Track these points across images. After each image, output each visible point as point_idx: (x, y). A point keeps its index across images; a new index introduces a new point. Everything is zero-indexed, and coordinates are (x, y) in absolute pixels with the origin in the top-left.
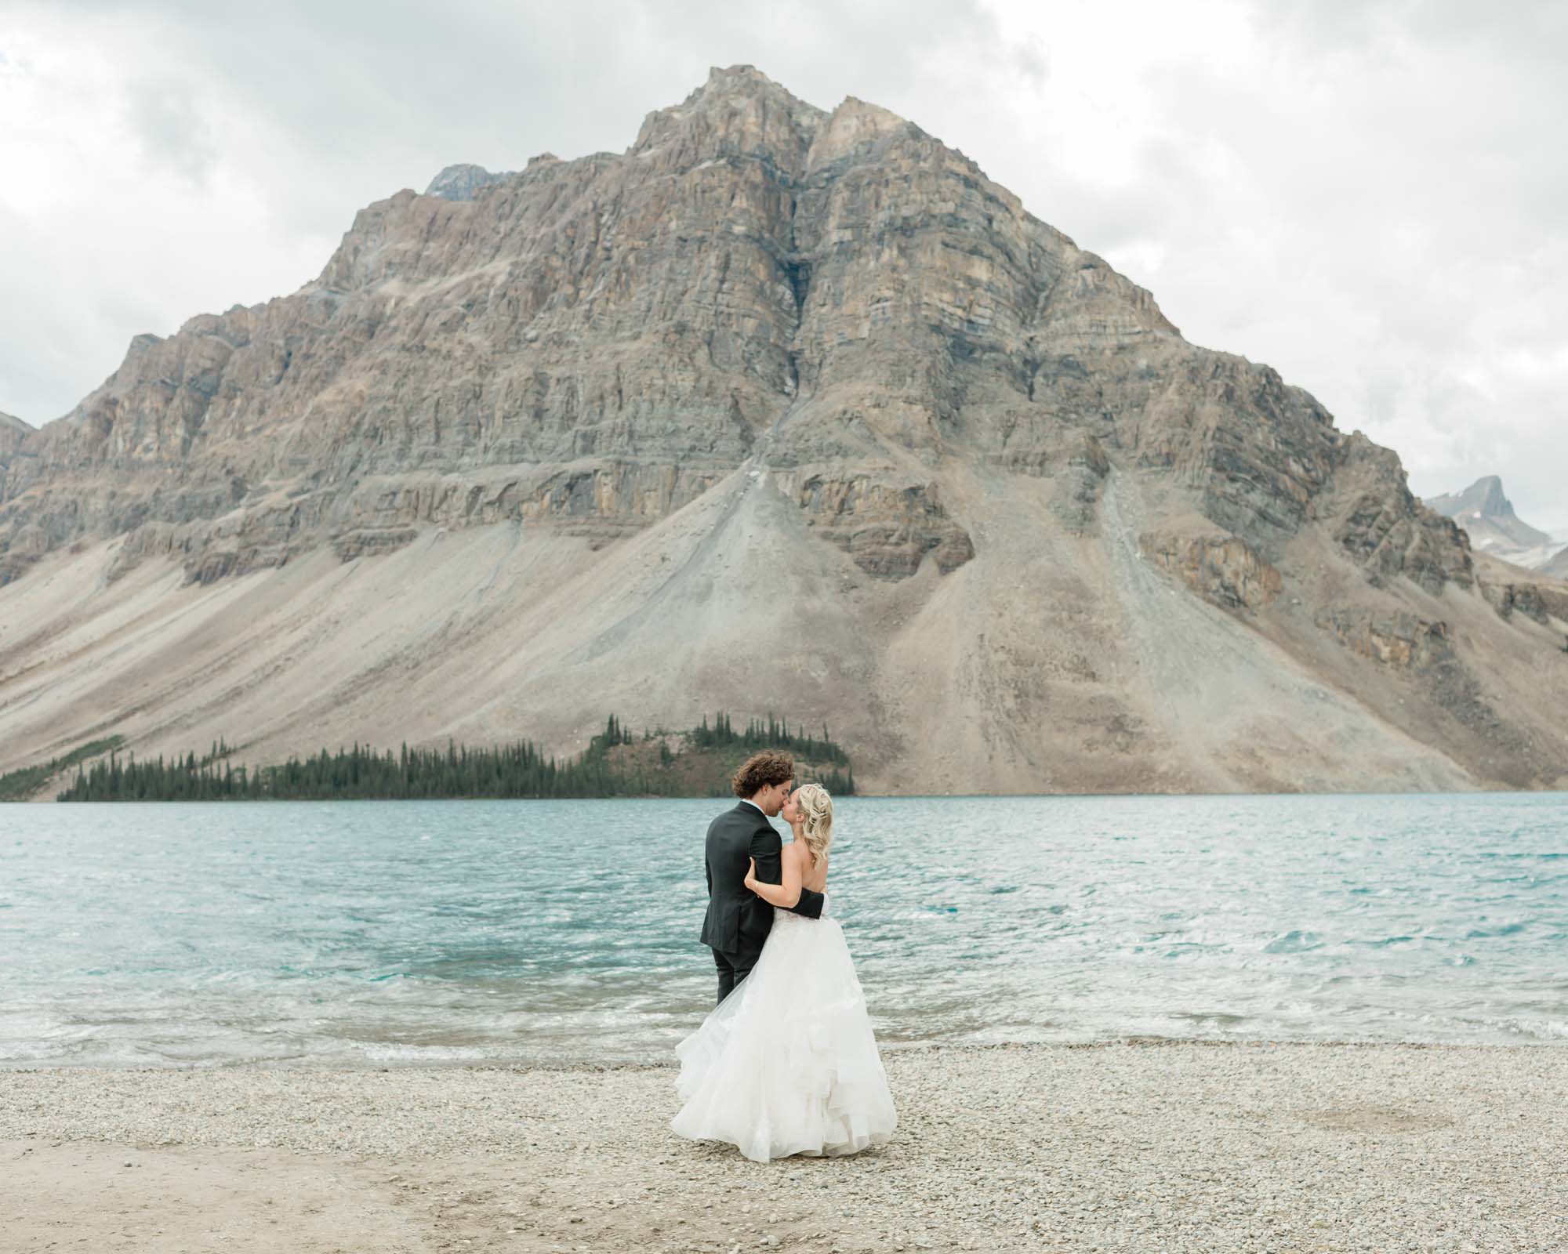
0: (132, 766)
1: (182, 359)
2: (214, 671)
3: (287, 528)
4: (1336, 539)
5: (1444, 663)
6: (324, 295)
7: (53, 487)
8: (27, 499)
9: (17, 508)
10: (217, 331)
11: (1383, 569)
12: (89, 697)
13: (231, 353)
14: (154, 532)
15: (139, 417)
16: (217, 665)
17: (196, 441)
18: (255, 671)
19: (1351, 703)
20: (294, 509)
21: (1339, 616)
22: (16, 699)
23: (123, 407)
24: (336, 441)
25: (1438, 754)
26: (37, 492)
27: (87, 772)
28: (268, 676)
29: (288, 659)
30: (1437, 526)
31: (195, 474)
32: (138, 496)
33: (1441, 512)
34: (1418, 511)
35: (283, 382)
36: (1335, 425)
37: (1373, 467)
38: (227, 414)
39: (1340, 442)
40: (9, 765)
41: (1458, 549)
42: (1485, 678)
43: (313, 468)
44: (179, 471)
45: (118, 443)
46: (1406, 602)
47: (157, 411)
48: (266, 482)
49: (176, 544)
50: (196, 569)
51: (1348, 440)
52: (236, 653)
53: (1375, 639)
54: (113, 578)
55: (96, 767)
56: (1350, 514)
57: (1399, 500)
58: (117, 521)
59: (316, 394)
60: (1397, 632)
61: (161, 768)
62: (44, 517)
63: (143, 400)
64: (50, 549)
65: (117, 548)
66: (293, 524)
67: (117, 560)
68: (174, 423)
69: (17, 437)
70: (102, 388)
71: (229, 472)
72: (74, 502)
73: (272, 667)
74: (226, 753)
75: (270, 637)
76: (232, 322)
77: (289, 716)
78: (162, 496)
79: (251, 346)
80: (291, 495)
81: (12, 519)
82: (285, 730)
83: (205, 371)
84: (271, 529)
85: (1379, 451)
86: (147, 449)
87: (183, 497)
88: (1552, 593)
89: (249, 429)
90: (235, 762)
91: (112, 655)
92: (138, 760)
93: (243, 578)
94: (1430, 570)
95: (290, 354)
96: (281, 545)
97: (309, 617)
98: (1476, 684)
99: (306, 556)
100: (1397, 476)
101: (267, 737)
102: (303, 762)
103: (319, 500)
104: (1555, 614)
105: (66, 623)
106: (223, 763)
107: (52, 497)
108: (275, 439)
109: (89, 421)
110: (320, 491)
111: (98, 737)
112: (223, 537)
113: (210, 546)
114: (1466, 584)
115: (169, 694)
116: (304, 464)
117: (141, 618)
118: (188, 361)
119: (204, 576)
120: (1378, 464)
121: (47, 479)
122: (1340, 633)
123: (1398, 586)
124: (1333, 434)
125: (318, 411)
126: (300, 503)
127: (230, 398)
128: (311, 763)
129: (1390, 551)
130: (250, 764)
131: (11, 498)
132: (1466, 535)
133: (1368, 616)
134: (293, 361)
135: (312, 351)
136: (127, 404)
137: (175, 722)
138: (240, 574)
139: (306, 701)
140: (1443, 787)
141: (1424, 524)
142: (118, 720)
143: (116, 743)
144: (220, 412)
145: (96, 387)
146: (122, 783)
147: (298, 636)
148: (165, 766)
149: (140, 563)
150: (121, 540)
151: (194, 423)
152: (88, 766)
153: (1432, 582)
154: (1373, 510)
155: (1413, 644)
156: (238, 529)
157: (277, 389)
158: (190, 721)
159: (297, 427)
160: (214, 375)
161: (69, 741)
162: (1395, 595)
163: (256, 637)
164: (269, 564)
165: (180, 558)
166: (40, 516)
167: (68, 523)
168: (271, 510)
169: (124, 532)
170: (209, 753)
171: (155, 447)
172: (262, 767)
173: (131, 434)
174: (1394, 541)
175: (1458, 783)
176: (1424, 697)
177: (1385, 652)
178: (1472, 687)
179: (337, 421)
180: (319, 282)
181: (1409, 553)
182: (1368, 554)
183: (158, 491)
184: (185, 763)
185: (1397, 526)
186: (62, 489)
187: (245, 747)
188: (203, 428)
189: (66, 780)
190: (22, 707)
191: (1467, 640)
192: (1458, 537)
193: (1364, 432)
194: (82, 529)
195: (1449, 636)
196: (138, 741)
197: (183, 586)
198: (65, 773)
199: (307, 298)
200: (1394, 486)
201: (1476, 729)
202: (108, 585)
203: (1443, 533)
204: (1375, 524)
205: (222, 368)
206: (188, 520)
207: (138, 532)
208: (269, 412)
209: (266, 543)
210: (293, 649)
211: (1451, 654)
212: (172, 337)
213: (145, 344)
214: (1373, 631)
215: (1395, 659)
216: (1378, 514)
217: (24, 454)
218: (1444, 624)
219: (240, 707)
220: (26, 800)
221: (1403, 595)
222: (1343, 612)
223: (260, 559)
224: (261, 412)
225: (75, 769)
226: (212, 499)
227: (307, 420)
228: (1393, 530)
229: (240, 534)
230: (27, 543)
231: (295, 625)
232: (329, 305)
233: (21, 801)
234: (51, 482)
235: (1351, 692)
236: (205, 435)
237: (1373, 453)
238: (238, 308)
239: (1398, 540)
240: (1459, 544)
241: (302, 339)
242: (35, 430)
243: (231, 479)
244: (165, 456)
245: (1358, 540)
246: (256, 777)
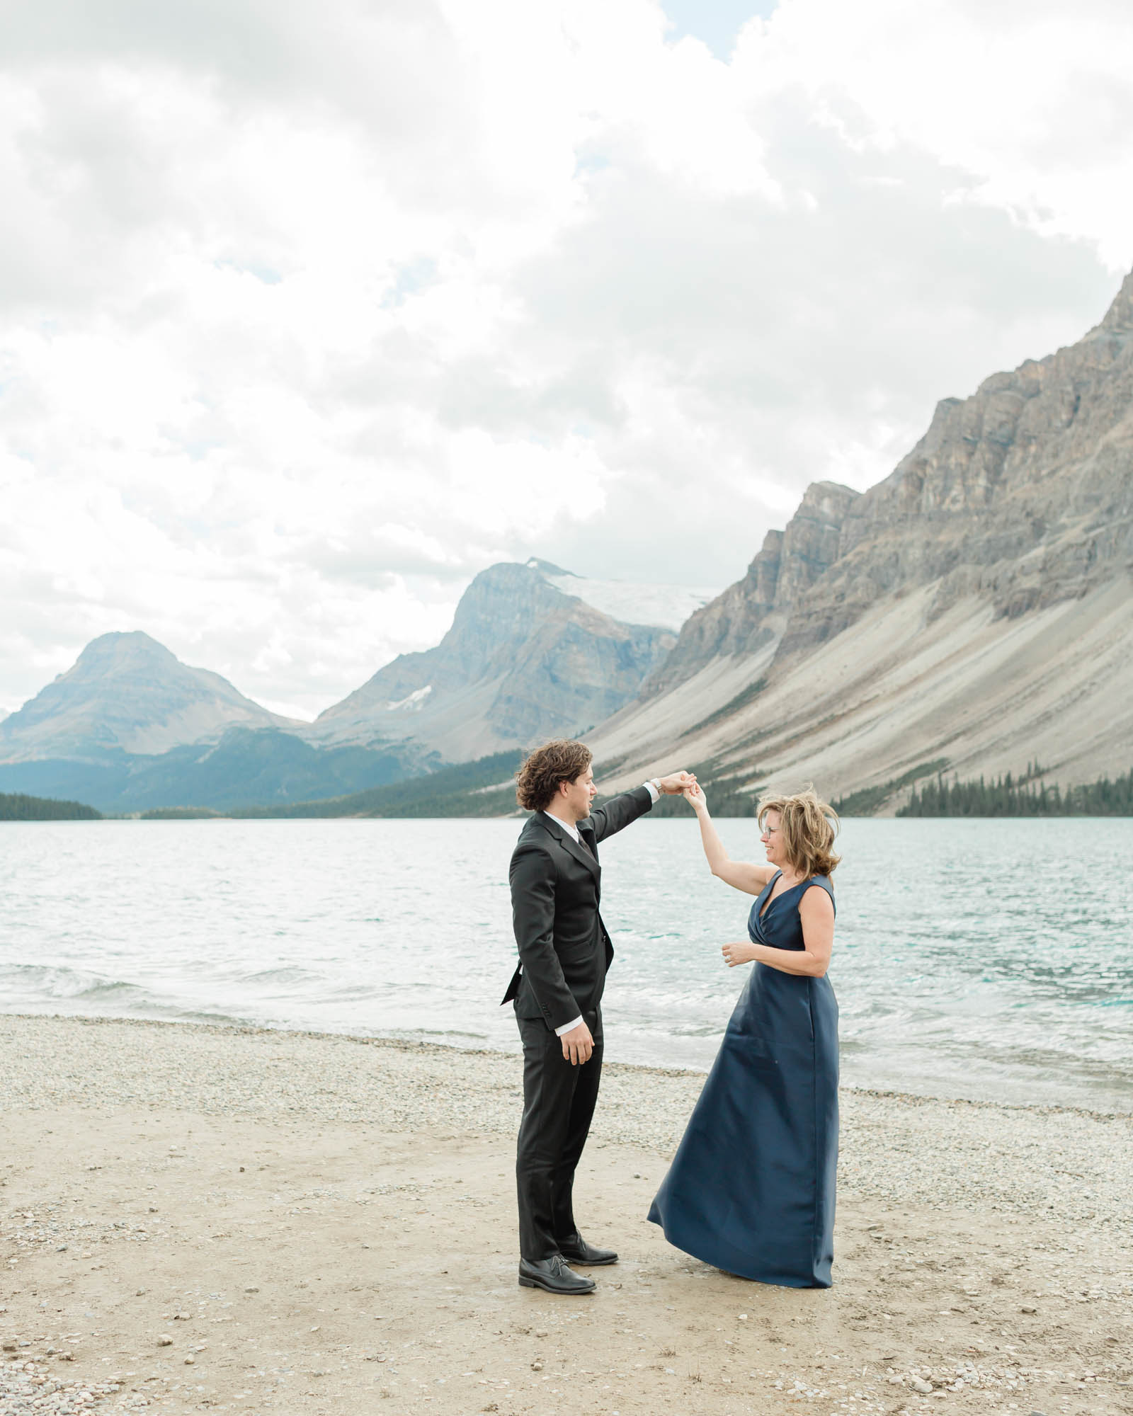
0: (957, 785)
1: (980, 417)
2: (1025, 698)
3: (1085, 562)
6: (1108, 338)
7: (877, 542)
8: (857, 554)
9: (849, 563)
10: (1009, 387)
12: (917, 725)
13: (1022, 405)
14: (965, 575)
15: (946, 473)
16: (1027, 692)
17: (997, 488)
18: (1063, 696)
20: (1090, 543)
22: (858, 728)
23: (932, 466)
24: (1126, 476)
26: (864, 548)
27: (919, 791)
28: (1075, 701)
29: (1093, 684)
31: (999, 519)
32: (950, 544)
35: (1074, 426)
38: (1023, 461)
40: (855, 785)
43: (1107, 502)
44: (983, 518)
45: (929, 499)
47: (961, 465)
48: (1063, 520)
49: (984, 584)
50: (1004, 605)
52: (1044, 680)
54: (932, 618)
55: (927, 787)
58: (932, 567)
59: (1106, 432)
61: (982, 787)
62: (872, 569)
63: (948, 457)
64: (877, 597)
65: (934, 591)
66: (1091, 556)
67: (934, 602)
68: (977, 475)
69: (846, 501)
70: (913, 451)
71: (1028, 515)
72: (896, 554)
73: (1078, 692)
74: (1040, 773)
75: (1074, 664)
76: (1023, 376)
77: (1097, 737)
78: (971, 541)
79: (1042, 396)
80: (1088, 530)
81: (846, 573)
82: (1093, 750)
83: (1002, 424)
84: (1069, 564)
86: (954, 501)
87: (989, 541)
89: (1044, 472)
90: (1048, 781)
91: (935, 687)
92: (962, 780)
93: (1046, 612)
95: (1078, 398)
96: (1081, 577)
97: (1111, 644)
99: (1104, 586)
101: (1077, 758)
102: (1113, 781)
103: (1114, 532)
105: (896, 660)
106: (1038, 782)
107: (877, 551)
108: (1069, 479)
109: (903, 482)
110: (1115, 524)
111: (927, 760)
112: (1026, 574)
113: (1015, 583)
115: (986, 720)
116: (1097, 500)
117: (958, 652)
118: (986, 417)
119: (1011, 612)
121: (872, 535)
125: (1108, 448)
126: (1097, 536)
127: (1025, 447)
128: (1120, 781)
130: (1062, 783)
131: (844, 555)
134: (1083, 404)
135: (1100, 392)
136: (935, 463)
137: (992, 745)
138: (1043, 607)
139: (1111, 724)
142: (943, 745)
143: (942, 765)
144: (1017, 460)
145: (908, 450)
146: (949, 802)
147: (1100, 662)
148: (986, 784)
149: (954, 604)
150: (937, 584)
151: (995, 473)
152: (920, 786)
156: (1040, 566)
157: (1068, 432)
158: (1006, 744)
159: (1090, 465)
160: (1009, 427)
161: (902, 764)
163: (1062, 665)
164: (1069, 597)
165: (989, 596)
166: (869, 567)
167: (891, 572)
168: (1070, 546)
169: (938, 578)
170: (1024, 773)
171: (961, 498)
172: (1074, 786)
173: (940, 489)
179: (1127, 456)
180: (1102, 326)
183: (966, 537)
184: (1003, 782)
186: (885, 543)
187: (1057, 767)
188: (1003, 477)
189: (902, 799)
190: (862, 735)
194: (903, 576)
196: (960, 764)
197: (994, 621)
198: (901, 792)
199: (1092, 342)
202: (928, 625)
205: (1016, 419)
206: (994, 561)
207: (952, 575)
208: (1063, 455)
209: (1067, 577)
210: (1098, 673)
212: (971, 398)
213: (949, 406)
217: (853, 516)
219: (1051, 730)
220: (870, 816)
223: (1062, 593)
224: (1055, 455)
225: (909, 788)
226: (1014, 540)
227: (1098, 459)
229: (1043, 570)
230: (859, 593)
231: (1096, 651)
232: (1114, 347)
233: (865, 816)
234: (876, 538)
236: (1005, 482)
238: (1028, 363)
241: (1089, 382)
242: (859, 495)
243: (1031, 520)
244: (971, 505)
246: (1069, 795)
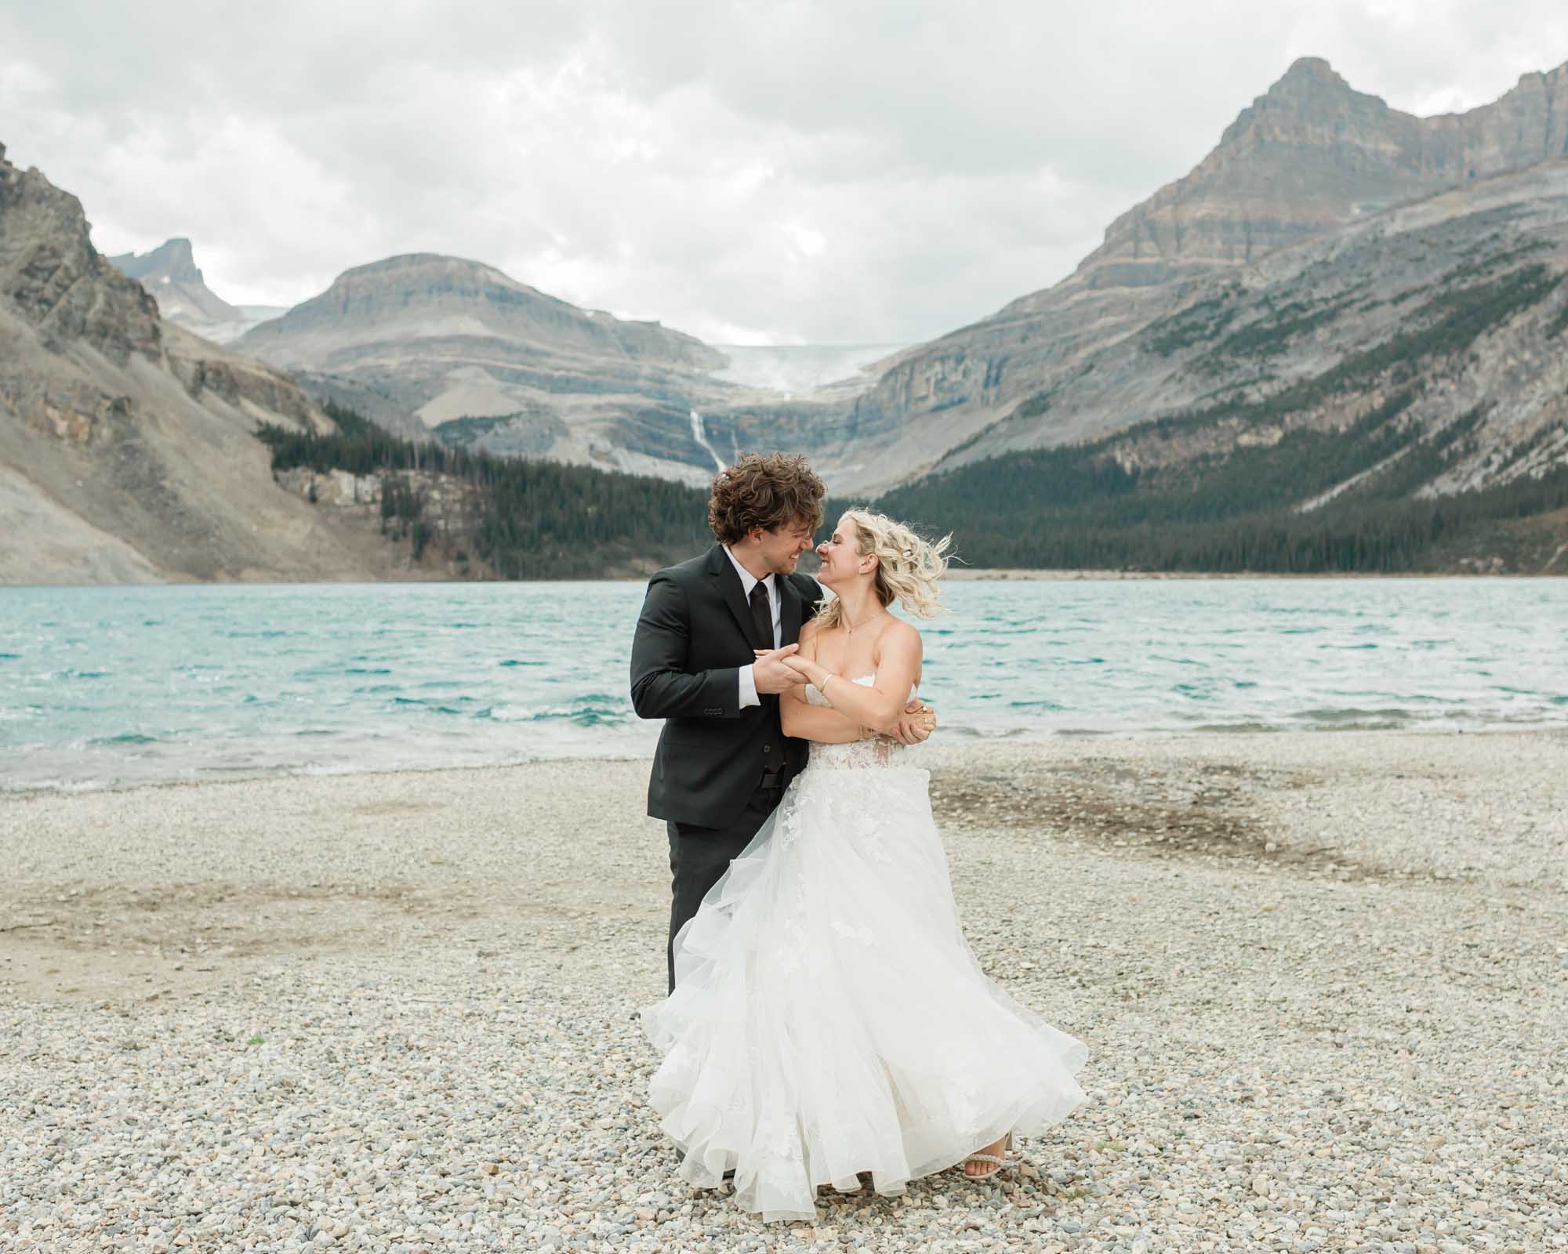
4: (7, 292)
5: (127, 442)
11: (60, 332)
19: (22, 483)
21: (10, 383)
25: (118, 543)
30: (124, 289)
33: (127, 273)
34: (102, 270)
36: (8, 157)
37: (52, 212)
39: (13, 179)
41: (146, 317)
42: (172, 461)
46: (85, 371)
51: (22, 175)
53: (50, 411)
56: (24, 265)
57: (81, 255)
60: (75, 404)
85: (59, 195)
88: (244, 374)
94: (116, 337)
98: (161, 467)
100: (79, 226)
104: (247, 396)
114: (154, 356)
120: (57, 210)
122: (10, 403)
123: (79, 353)
124: (5, 167)
129: (69, 313)
132: (154, 302)
133: (43, 384)
140: (124, 578)
141: (110, 285)
153: (116, 352)
154: (51, 263)
155: (94, 420)
162: (75, 363)
174: (74, 301)
175: (140, 575)
176: (104, 480)
177: (62, 427)
178: (157, 471)
181: (91, 316)
182: (44, 314)
185: (79, 283)
191: (153, 419)
192: (147, 303)
193: (41, 170)
195: (133, 413)
200: (76, 237)
201: (161, 517)
203: (130, 297)
204: (53, 279)
211: (135, 433)
214: (48, 402)
215: (73, 435)
216: (57, 267)
218: (129, 400)
221: (82, 361)
222: (13, 378)
228: (73, 288)
235: (21, 470)
237: (51, 195)
239: (78, 300)
240: (146, 311)
245: (32, 296)
